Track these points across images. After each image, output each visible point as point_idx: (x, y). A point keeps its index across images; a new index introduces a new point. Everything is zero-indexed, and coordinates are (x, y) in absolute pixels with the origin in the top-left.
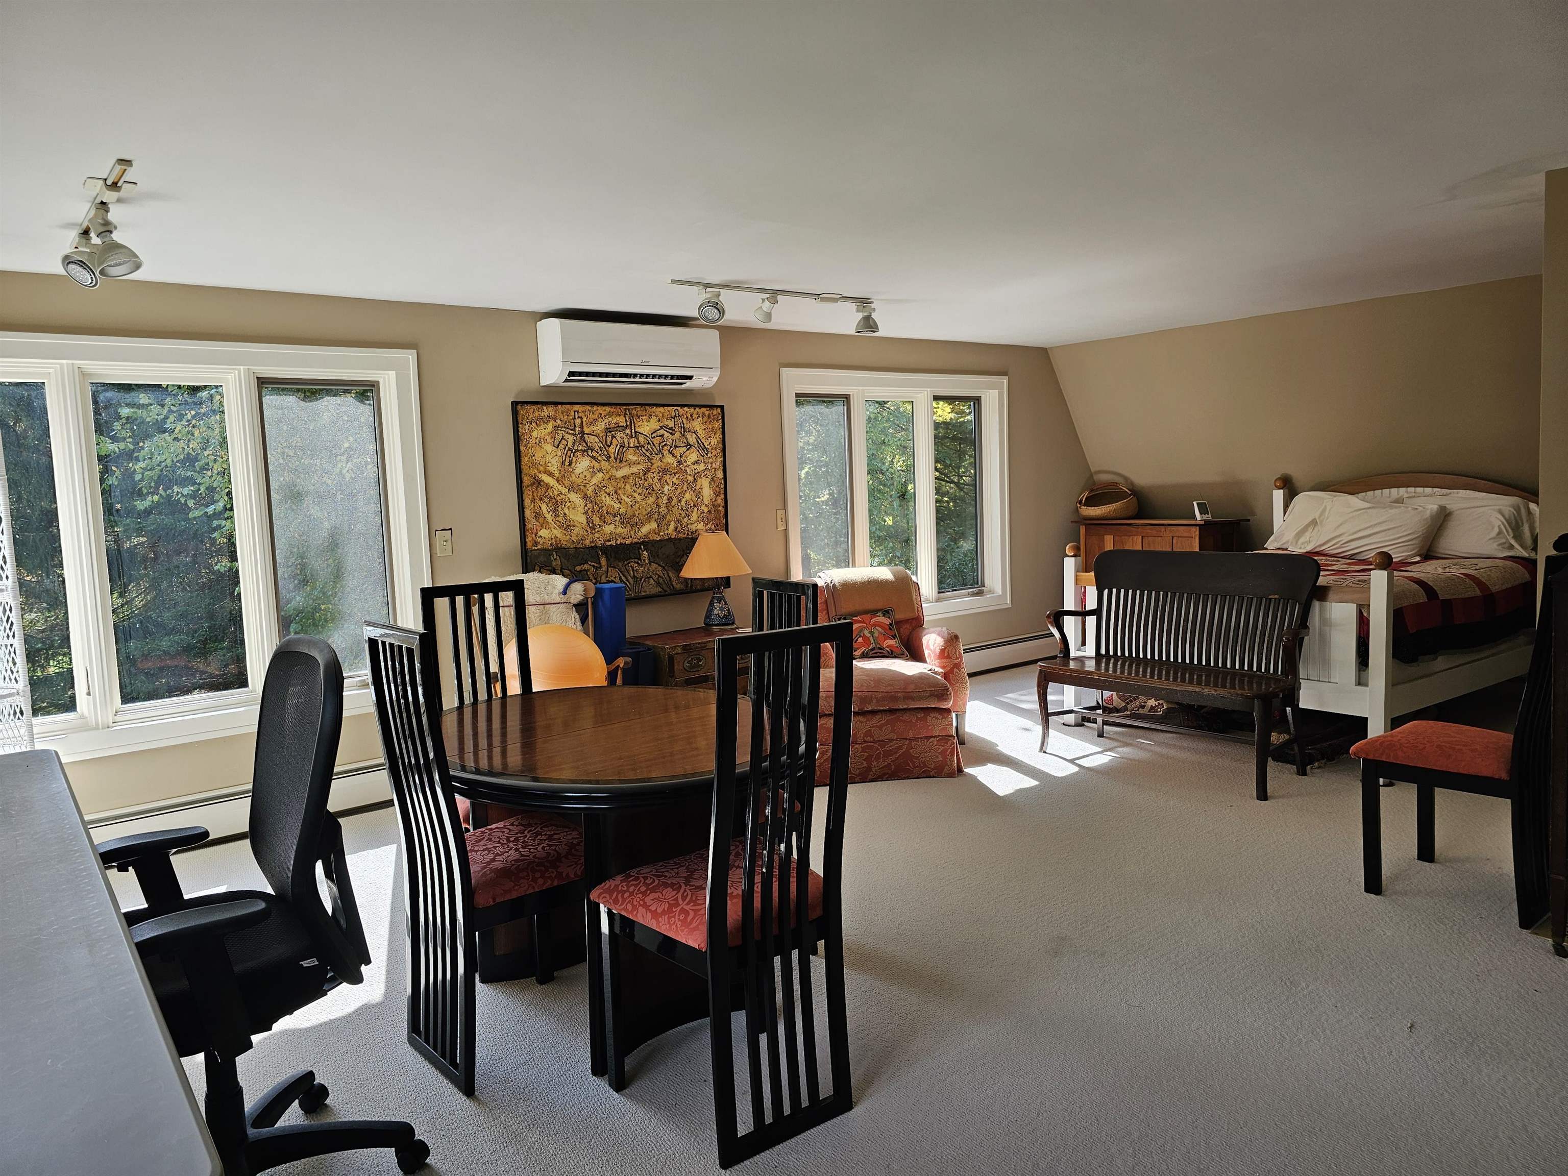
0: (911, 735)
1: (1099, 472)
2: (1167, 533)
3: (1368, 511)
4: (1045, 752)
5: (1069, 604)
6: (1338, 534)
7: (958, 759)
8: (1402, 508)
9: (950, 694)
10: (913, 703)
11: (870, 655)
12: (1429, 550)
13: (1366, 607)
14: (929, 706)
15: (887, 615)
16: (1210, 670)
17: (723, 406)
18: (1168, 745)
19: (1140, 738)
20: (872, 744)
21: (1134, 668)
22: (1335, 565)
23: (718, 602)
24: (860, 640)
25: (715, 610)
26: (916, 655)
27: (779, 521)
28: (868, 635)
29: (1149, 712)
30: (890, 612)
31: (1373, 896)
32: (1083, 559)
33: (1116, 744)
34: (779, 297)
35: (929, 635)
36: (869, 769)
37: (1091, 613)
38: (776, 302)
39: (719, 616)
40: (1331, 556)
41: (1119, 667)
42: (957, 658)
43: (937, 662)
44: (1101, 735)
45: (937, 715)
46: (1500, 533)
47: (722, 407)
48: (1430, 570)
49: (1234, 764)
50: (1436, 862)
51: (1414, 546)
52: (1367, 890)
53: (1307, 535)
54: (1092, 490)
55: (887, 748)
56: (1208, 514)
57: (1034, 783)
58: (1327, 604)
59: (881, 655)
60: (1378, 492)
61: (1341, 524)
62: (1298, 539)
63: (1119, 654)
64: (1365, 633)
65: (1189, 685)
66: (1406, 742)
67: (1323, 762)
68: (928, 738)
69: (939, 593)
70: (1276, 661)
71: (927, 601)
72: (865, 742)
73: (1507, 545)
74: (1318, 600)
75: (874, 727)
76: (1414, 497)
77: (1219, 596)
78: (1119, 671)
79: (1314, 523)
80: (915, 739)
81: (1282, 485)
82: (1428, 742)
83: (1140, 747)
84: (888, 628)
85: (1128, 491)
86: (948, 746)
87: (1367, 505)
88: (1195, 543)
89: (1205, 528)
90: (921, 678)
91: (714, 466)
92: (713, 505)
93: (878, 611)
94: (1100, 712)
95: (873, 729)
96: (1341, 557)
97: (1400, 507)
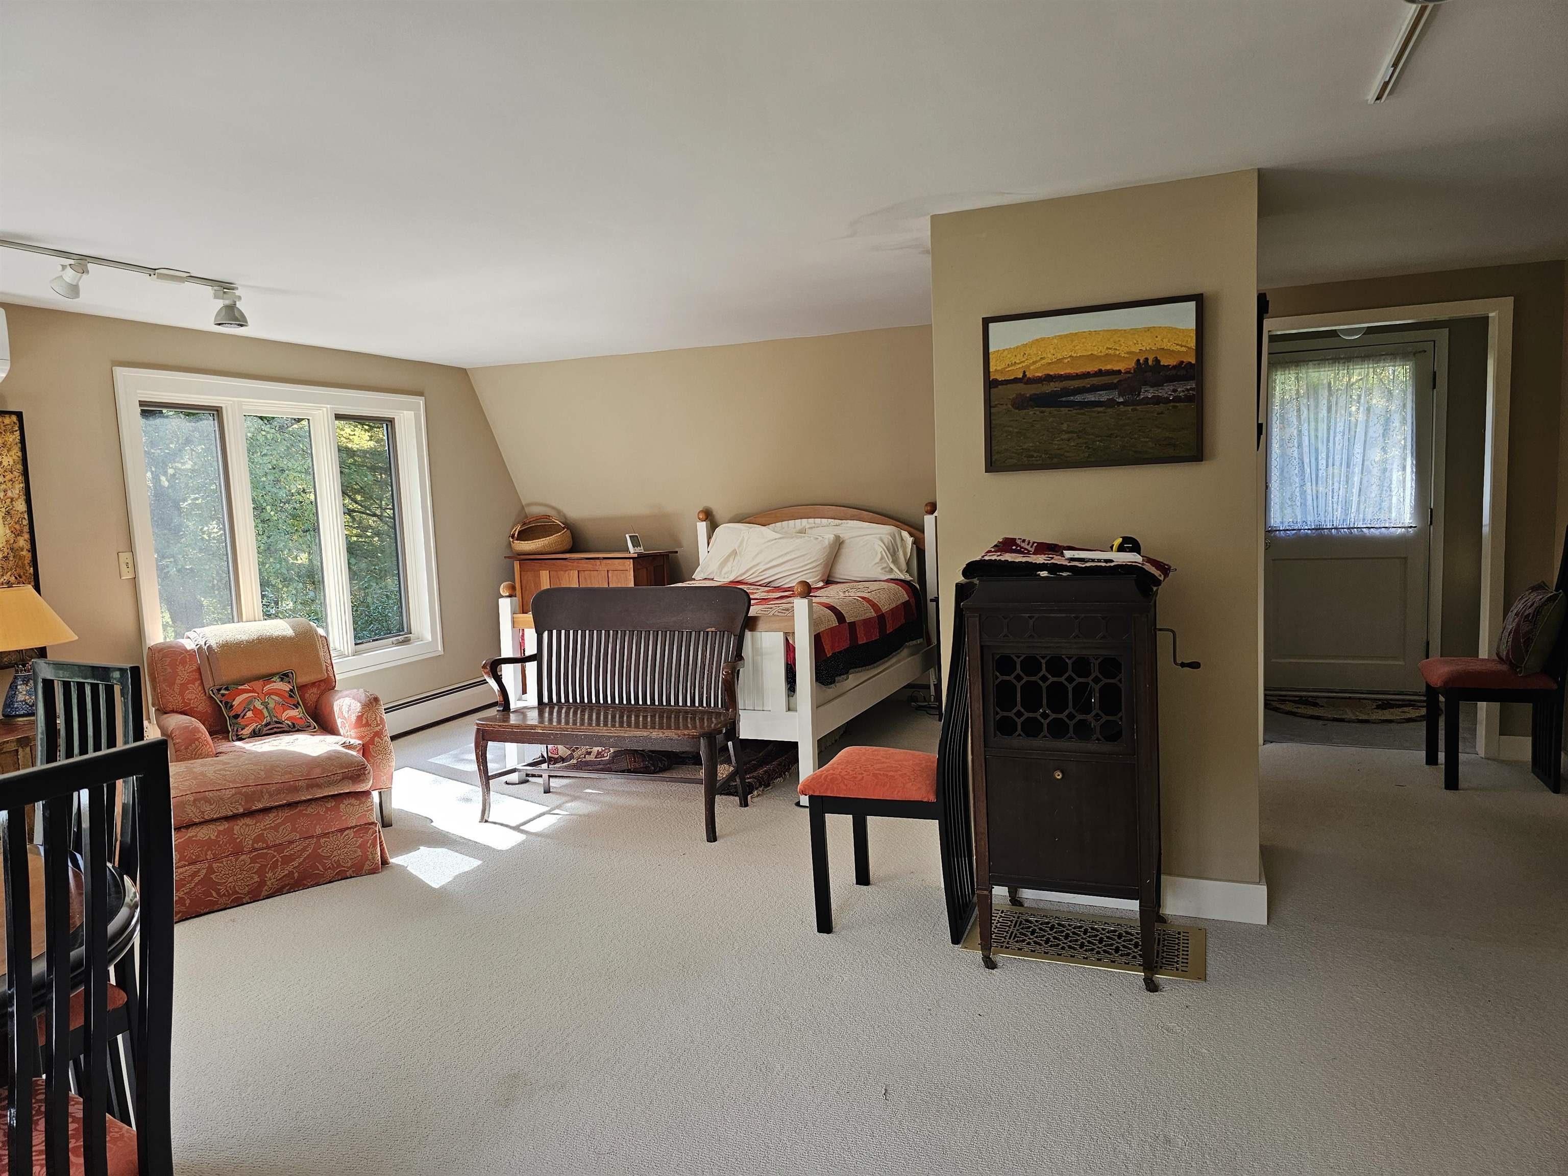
0: (318, 831)
1: (529, 505)
2: (603, 566)
3: (780, 540)
4: (486, 821)
5: (507, 651)
6: (756, 563)
7: (382, 850)
8: (806, 538)
9: (369, 773)
10: (320, 791)
11: (264, 732)
12: (829, 576)
13: (791, 635)
14: (342, 792)
15: (286, 679)
16: (655, 709)
17: (21, 413)
18: (616, 793)
19: (588, 788)
20: (265, 851)
21: (579, 716)
22: (756, 593)
23: (24, 684)
24: (250, 714)
25: (20, 696)
26: (326, 726)
27: (124, 567)
28: (260, 707)
29: (596, 758)
30: (290, 675)
31: (825, 935)
32: (519, 600)
33: (564, 799)
34: (89, 265)
35: (342, 700)
36: (262, 883)
37: (531, 658)
38: (85, 271)
39: (26, 703)
40: (750, 584)
41: (563, 715)
42: (378, 725)
43: (353, 733)
44: (547, 791)
45: (353, 801)
46: (882, 558)
47: (19, 415)
48: (833, 595)
49: (682, 803)
50: (872, 885)
51: (817, 573)
52: (820, 931)
53: (729, 565)
54: (524, 524)
55: (286, 853)
56: (640, 547)
57: (476, 863)
58: (757, 634)
59: (279, 730)
60: (785, 523)
61: (758, 554)
62: (722, 569)
63: (563, 700)
64: (792, 660)
65: (636, 730)
66: (846, 773)
67: (761, 789)
68: (342, 831)
69: (356, 644)
70: (716, 694)
71: (341, 655)
72: (256, 850)
73: (887, 570)
74: (750, 631)
75: (268, 828)
76: (814, 527)
77: (660, 632)
78: (563, 721)
79: (734, 553)
80: (325, 835)
81: (704, 518)
82: (864, 771)
83: (588, 799)
84: (287, 695)
85: (562, 525)
86: (369, 836)
87: (778, 536)
88: (630, 575)
89: (639, 561)
90: (331, 760)
91: (9, 494)
92: (12, 549)
93: (273, 675)
94: (545, 766)
95: (265, 832)
96: (759, 585)
97: (804, 537)
